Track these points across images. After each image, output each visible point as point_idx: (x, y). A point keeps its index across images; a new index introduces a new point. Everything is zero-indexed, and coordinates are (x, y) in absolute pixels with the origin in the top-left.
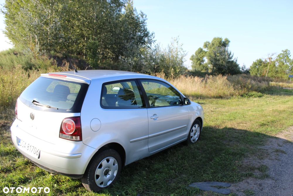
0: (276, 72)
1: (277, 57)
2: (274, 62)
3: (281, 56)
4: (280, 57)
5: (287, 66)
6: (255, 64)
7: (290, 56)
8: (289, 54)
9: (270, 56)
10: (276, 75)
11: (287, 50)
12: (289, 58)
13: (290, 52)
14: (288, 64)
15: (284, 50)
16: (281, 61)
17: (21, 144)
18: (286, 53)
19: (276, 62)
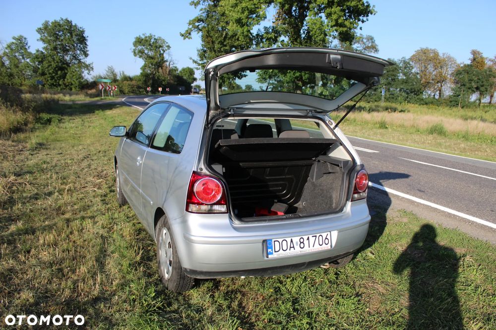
0: (9, 77)
1: (6, 48)
3: (13, 47)
4: (12, 49)
5: (28, 65)
7: (29, 47)
8: (27, 44)
10: (9, 81)
11: (22, 37)
12: (29, 51)
13: (27, 40)
14: (28, 60)
15: (17, 37)
16: (15, 56)
17: (277, 249)
18: (21, 43)
19: (5, 58)
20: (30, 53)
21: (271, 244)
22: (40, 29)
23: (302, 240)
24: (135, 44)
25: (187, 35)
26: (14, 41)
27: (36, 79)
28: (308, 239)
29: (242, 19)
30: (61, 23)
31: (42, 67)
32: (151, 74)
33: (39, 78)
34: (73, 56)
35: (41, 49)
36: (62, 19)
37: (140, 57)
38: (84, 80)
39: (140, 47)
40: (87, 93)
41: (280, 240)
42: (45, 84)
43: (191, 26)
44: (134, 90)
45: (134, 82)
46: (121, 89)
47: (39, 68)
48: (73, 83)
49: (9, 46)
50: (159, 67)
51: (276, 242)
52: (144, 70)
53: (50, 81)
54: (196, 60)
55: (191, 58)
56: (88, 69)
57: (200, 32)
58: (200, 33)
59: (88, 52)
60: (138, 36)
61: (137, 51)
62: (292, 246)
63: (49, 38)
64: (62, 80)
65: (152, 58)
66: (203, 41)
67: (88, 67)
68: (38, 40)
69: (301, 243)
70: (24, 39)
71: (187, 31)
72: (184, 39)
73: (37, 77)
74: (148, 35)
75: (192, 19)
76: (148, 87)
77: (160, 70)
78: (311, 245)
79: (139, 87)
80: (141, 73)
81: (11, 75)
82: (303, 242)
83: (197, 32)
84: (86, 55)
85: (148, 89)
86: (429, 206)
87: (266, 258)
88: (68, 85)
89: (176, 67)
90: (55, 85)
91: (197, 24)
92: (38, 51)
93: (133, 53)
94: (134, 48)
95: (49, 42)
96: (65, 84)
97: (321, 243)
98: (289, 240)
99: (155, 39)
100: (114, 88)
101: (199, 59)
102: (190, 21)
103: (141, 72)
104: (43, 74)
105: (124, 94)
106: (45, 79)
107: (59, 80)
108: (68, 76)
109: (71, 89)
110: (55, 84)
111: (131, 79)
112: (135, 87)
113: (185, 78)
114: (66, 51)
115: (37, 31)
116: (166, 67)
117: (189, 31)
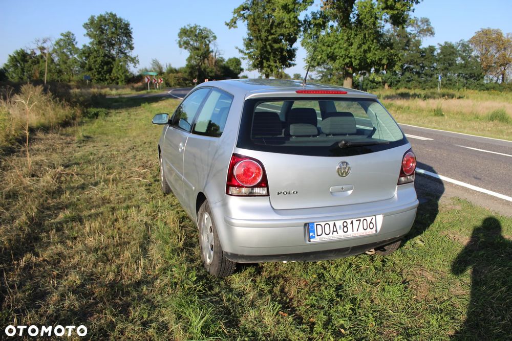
0: (58, 73)
1: (55, 45)
2: (50, 54)
3: (62, 43)
4: (60, 46)
5: (75, 61)
6: (15, 60)
7: (76, 43)
8: (74, 40)
9: (40, 45)
10: (58, 77)
11: (70, 33)
12: (76, 46)
13: (75, 36)
14: (76, 56)
15: (65, 34)
16: (64, 52)
17: (319, 233)
18: (68, 39)
19: (54, 55)
20: (78, 49)
21: (313, 227)
22: (87, 24)
23: (345, 224)
24: (180, 35)
25: (232, 24)
26: (62, 37)
27: (84, 74)
28: (352, 223)
29: (289, 5)
30: (106, 17)
31: (89, 62)
32: (196, 66)
33: (86, 74)
34: (119, 50)
35: (88, 44)
36: (107, 13)
37: (186, 48)
38: (129, 73)
39: (185, 39)
40: (133, 87)
41: (323, 224)
42: (92, 79)
43: (236, 15)
44: (179, 83)
45: (179, 75)
46: (167, 82)
47: (86, 63)
48: (119, 76)
49: (58, 43)
50: (204, 58)
51: (318, 226)
52: (189, 62)
53: (97, 76)
54: (242, 49)
55: (237, 48)
56: (133, 62)
57: (246, 20)
58: (246, 22)
59: (133, 45)
60: (183, 27)
61: (182, 43)
62: (335, 230)
63: (95, 33)
64: (108, 74)
65: (198, 49)
66: (249, 29)
67: (134, 61)
68: (84, 35)
69: (344, 227)
70: (71, 35)
71: (232, 20)
72: (230, 28)
73: (84, 72)
74: (192, 25)
75: (236, 8)
76: (195, 78)
77: (206, 61)
78: (355, 229)
79: (185, 79)
80: (187, 65)
81: (60, 72)
82: (346, 226)
83: (242, 21)
84: (132, 48)
85: (194, 81)
86: (484, 193)
87: (308, 242)
88: (114, 80)
89: (222, 58)
90: (102, 80)
91: (242, 12)
92: (84, 46)
93: (178, 45)
94: (179, 39)
95: (94, 37)
96: (111, 79)
97: (365, 228)
98: (332, 224)
99: (200, 29)
100: (159, 81)
101: (245, 48)
102: (235, 9)
103: (187, 63)
104: (90, 69)
105: (170, 86)
106: (92, 74)
107: (106, 74)
108: (114, 71)
109: (117, 83)
110: (101, 78)
111: (176, 71)
112: (181, 79)
113: (232, 68)
114: (112, 45)
115: (84, 26)
116: (212, 58)
117: (234, 20)
